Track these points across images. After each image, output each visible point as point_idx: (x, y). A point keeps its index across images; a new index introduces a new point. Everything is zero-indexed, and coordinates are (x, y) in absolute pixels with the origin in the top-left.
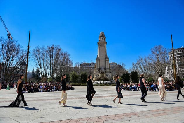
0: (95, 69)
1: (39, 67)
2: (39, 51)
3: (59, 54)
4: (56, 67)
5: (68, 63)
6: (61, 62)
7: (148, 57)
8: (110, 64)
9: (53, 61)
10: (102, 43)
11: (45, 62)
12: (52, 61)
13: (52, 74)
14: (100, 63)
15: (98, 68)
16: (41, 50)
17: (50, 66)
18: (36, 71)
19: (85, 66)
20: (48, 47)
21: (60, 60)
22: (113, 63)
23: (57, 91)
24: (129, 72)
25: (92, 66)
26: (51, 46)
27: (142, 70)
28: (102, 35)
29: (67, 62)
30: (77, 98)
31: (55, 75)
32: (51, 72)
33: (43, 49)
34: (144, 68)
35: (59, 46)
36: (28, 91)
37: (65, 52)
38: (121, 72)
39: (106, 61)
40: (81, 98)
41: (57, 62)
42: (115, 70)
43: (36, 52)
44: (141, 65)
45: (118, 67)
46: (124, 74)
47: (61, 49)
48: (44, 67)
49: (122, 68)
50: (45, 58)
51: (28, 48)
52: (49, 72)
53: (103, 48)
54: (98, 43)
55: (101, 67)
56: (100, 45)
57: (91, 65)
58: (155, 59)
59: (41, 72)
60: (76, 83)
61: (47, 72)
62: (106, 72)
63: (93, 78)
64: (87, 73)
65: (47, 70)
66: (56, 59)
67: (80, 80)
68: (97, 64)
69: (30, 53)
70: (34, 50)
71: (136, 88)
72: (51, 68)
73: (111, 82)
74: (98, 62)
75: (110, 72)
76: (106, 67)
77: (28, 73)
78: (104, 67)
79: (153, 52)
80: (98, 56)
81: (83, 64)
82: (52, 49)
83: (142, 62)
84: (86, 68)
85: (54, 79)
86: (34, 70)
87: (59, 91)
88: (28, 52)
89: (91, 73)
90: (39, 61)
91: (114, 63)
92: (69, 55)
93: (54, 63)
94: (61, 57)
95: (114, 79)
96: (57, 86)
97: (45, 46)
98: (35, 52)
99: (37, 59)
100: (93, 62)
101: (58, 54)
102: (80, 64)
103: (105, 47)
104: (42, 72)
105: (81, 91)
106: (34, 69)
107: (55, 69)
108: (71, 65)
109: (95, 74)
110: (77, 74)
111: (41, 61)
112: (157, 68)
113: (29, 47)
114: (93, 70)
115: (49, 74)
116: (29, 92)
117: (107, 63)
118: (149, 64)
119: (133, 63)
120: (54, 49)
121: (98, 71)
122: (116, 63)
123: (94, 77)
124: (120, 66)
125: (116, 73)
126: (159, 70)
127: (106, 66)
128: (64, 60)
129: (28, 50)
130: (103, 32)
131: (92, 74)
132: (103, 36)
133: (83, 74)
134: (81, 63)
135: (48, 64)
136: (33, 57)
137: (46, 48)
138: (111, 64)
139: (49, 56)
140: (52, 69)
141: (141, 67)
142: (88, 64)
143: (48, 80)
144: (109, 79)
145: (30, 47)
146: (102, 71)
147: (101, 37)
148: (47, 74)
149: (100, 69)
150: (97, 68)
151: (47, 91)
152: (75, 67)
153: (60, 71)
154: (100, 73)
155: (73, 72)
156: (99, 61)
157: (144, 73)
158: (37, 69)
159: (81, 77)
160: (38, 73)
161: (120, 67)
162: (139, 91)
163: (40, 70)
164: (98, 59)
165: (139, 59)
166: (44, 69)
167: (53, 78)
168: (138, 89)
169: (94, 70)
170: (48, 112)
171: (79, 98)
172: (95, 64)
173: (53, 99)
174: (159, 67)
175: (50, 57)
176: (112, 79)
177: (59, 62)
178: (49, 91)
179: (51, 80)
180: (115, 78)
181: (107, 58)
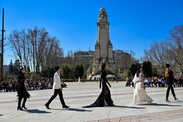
0: (94, 59)
1: (18, 58)
2: (17, 36)
3: (45, 40)
4: (42, 58)
5: (58, 52)
6: (48, 51)
7: (166, 42)
8: (113, 52)
9: (38, 50)
10: (103, 25)
11: (27, 52)
12: (35, 50)
13: (37, 67)
14: (101, 51)
15: (99, 57)
16: (20, 35)
17: (34, 57)
18: (15, 64)
19: (80, 56)
20: (30, 31)
21: (47, 48)
22: (118, 51)
23: (44, 89)
24: (140, 63)
25: (90, 56)
26: (33, 30)
27: (158, 59)
28: (103, 12)
29: (56, 50)
30: (71, 97)
31: (40, 68)
32: (34, 65)
33: (23, 34)
34: (161, 57)
35: (44, 29)
36: (5, 90)
37: (53, 37)
38: (129, 63)
39: (109, 49)
40: (76, 98)
41: (42, 50)
42: (120, 60)
43: (14, 38)
44: (157, 53)
45: (126, 56)
46: (133, 66)
47: (47, 33)
48: (25, 58)
49: (130, 57)
50: (26, 46)
51: (3, 33)
52: (32, 65)
53: (104, 30)
54: (98, 24)
55: (101, 57)
56: (100, 27)
57: (88, 54)
58: (175, 44)
59: (21, 64)
60: (69, 79)
61: (30, 64)
62: (109, 63)
63: (91, 71)
64: (83, 65)
65: (30, 62)
66: (41, 46)
67: (74, 74)
68: (96, 52)
69: (5, 39)
70: (11, 35)
71: (150, 83)
72: (35, 59)
73: (116, 75)
74: (98, 49)
75: (115, 63)
76: (109, 57)
77: (5, 66)
78: (107, 57)
79: (173, 35)
80: (97, 41)
81: (77, 53)
82: (34, 33)
83: (158, 48)
84: (82, 59)
85: (40, 74)
86: (11, 63)
87: (46, 89)
88: (3, 37)
89: (88, 65)
90: (18, 50)
91: (120, 50)
92: (59, 41)
93: (38, 52)
94: (47, 44)
95: (120, 73)
96: (44, 83)
97: (25, 29)
98: (12, 38)
99: (16, 47)
100: (91, 50)
101: (43, 40)
102: (73, 54)
103: (107, 28)
104: (23, 64)
105: (76, 88)
106: (11, 61)
107: (39, 60)
108: (61, 55)
109: (94, 66)
110: (70, 66)
111: (21, 50)
112: (177, 57)
113: (3, 31)
114: (91, 61)
115: (32, 67)
116: (7, 91)
117: (111, 50)
118: (167, 51)
119: (145, 50)
120: (38, 33)
121: (98, 62)
122: (122, 51)
123: (93, 71)
124: (127, 54)
125: (122, 64)
126: (180, 59)
127: (109, 55)
128: (52, 48)
129: (3, 35)
130: (104, 8)
131: (90, 66)
132: (104, 14)
133: (78, 66)
134: (75, 51)
135: (30, 54)
136: (10, 44)
137: (27, 32)
138: (115, 52)
139: (31, 43)
140: (36, 61)
141: (156, 56)
142: (85, 52)
143: (32, 75)
144: (113, 72)
145: (5, 31)
146: (103, 62)
147: (101, 15)
148: (30, 68)
149: (100, 59)
150: (97, 58)
151: (31, 90)
152: (67, 57)
153: (47, 63)
154: (101, 64)
155: (65, 64)
156: (100, 48)
157: (161, 63)
158: (16, 61)
159: (76, 70)
160: (17, 66)
161: (127, 56)
162: (153, 87)
163: (20, 62)
164: (98, 46)
165: (153, 44)
166: (25, 61)
167: (38, 72)
168: (152, 85)
169: (93, 61)
170: (33, 116)
171: (73, 98)
172: (93, 52)
173: (38, 100)
174: (180, 55)
175: (33, 44)
176: (116, 72)
177: (45, 50)
178: (33, 90)
179: (35, 75)
180: (121, 70)
181: (109, 44)
